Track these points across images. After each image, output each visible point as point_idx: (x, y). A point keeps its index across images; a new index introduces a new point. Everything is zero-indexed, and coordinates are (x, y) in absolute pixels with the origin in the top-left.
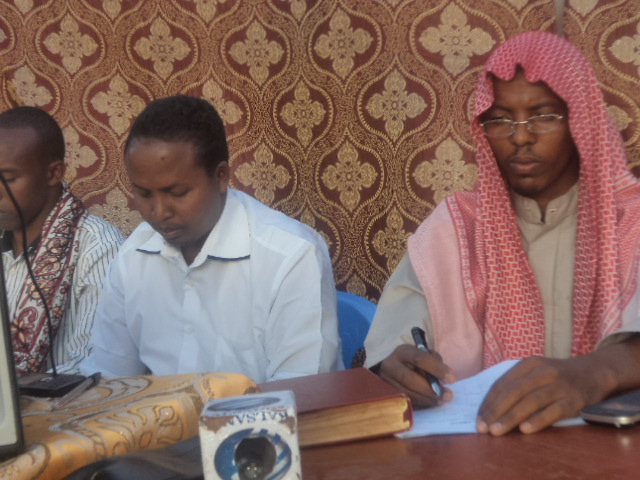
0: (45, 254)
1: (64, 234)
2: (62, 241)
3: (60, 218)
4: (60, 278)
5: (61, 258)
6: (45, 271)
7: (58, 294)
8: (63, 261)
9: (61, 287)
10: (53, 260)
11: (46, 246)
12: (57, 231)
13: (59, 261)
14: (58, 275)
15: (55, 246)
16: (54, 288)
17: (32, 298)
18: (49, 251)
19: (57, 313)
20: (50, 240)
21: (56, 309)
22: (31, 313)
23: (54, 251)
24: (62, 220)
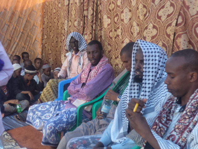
0: (185, 114)
1: (194, 107)
2: (193, 110)
3: (195, 99)
4: (188, 126)
5: (191, 117)
6: (183, 121)
7: (186, 132)
8: (191, 119)
9: (187, 130)
10: (187, 117)
11: (186, 111)
12: (192, 105)
13: (189, 118)
14: (187, 124)
15: (189, 112)
16: (185, 129)
17: (175, 131)
18: (186, 113)
19: (184, 140)
20: (188, 108)
21: (184, 138)
22: (173, 137)
23: (189, 114)
24: (195, 100)
